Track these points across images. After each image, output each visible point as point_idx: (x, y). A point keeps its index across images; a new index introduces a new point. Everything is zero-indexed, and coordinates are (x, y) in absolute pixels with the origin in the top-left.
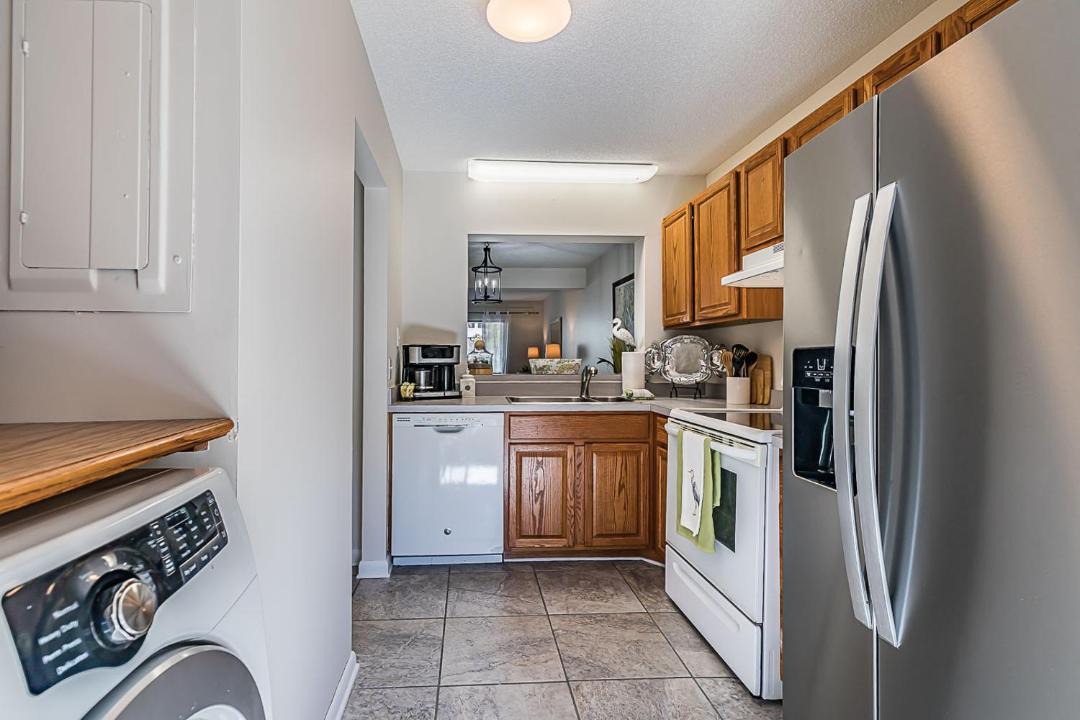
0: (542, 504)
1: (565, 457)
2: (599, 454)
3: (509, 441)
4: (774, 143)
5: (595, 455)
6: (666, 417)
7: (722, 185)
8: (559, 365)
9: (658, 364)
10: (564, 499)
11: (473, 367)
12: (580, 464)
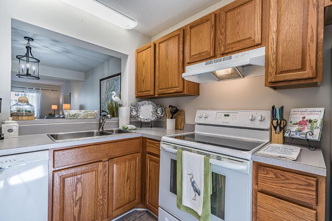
0: (80, 206)
1: (97, 171)
2: (117, 163)
3: (53, 169)
4: (210, 14)
5: (115, 165)
6: (160, 141)
7: (175, 34)
8: (85, 113)
9: (134, 113)
10: (96, 196)
11: (15, 115)
12: (106, 172)
